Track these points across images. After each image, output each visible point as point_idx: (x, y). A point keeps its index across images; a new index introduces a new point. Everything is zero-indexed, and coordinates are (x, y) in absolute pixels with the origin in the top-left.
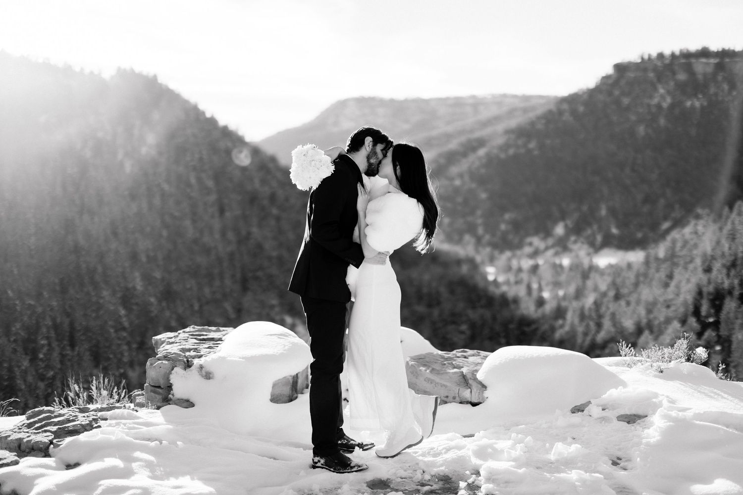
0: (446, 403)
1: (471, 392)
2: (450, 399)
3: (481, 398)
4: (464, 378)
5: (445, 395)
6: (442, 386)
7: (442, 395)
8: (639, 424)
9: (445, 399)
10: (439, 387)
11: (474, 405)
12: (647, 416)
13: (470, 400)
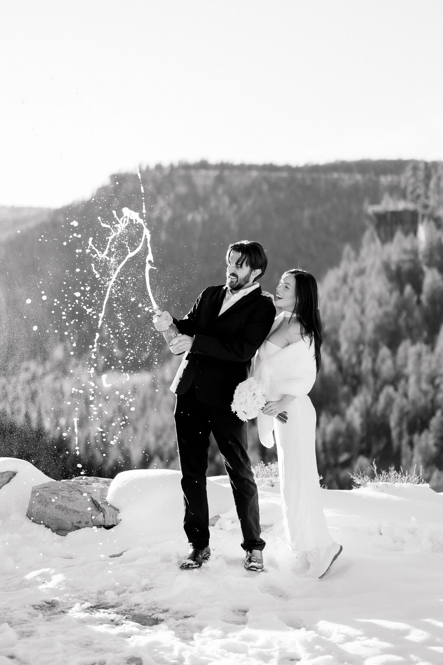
0: (79, 528)
1: (104, 516)
2: (83, 524)
3: (115, 521)
4: (94, 503)
5: (78, 521)
6: (74, 512)
7: (75, 521)
8: (267, 532)
9: (78, 525)
10: (72, 513)
11: (108, 528)
12: (272, 526)
13: (103, 524)
